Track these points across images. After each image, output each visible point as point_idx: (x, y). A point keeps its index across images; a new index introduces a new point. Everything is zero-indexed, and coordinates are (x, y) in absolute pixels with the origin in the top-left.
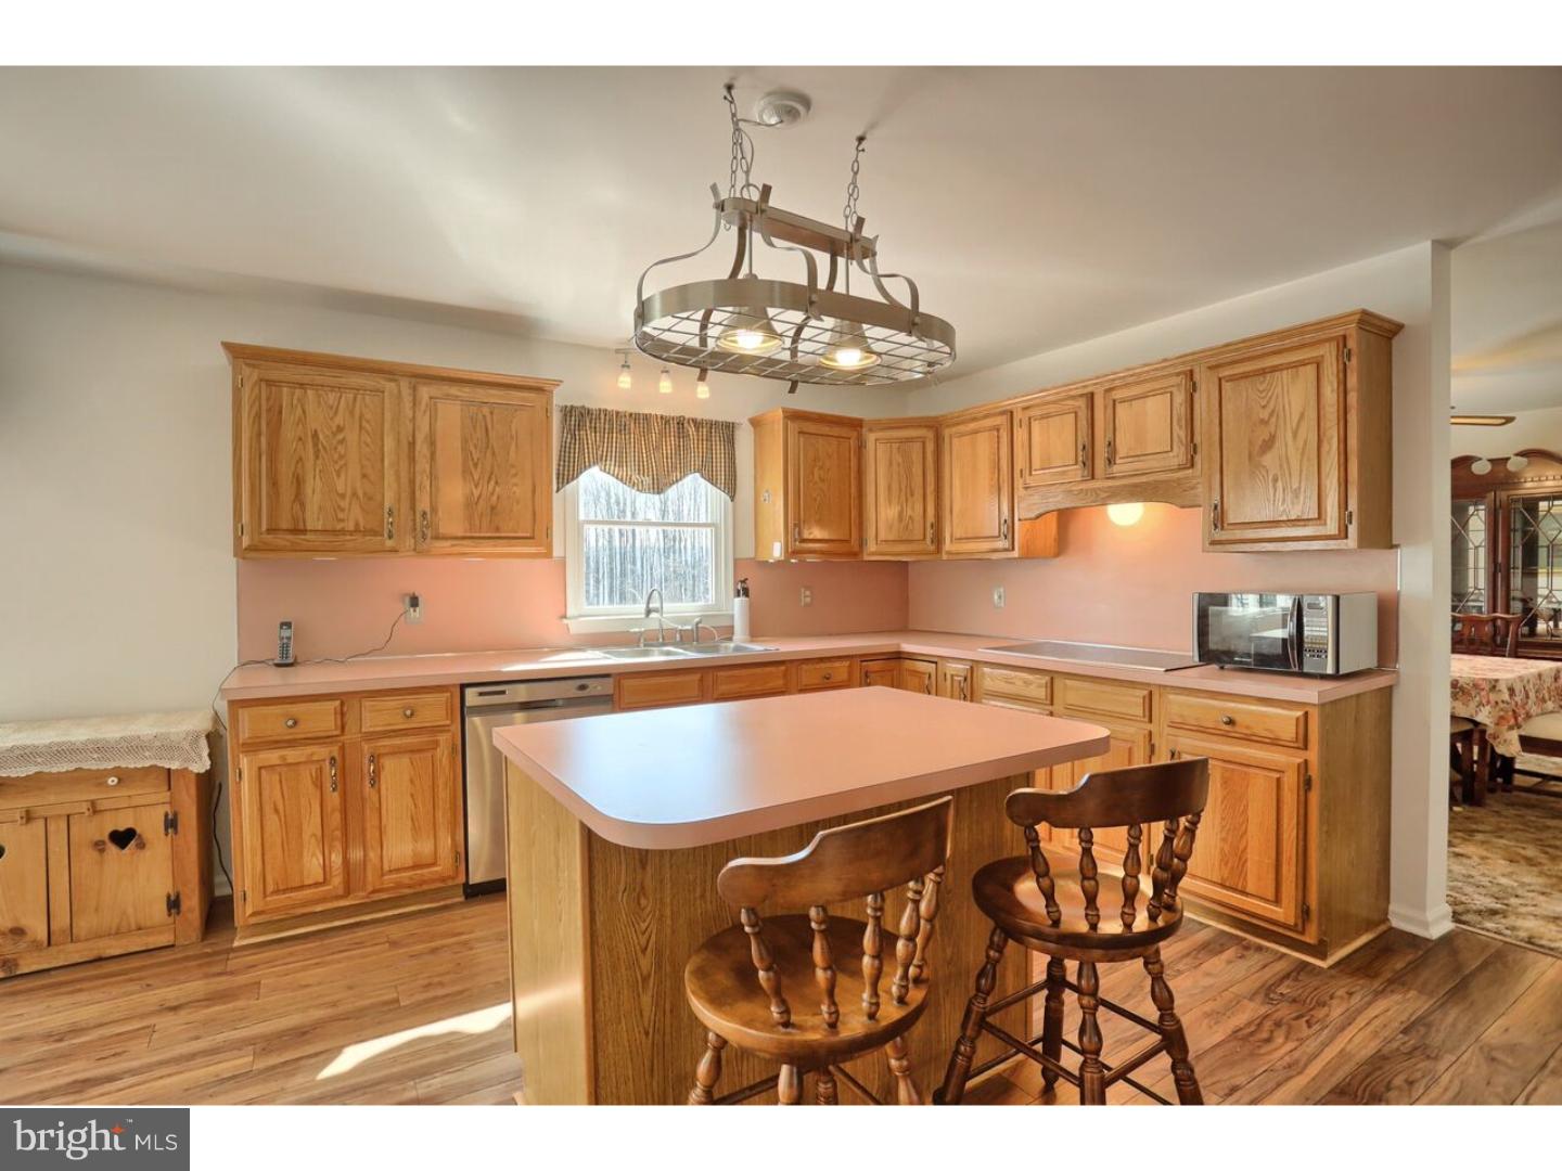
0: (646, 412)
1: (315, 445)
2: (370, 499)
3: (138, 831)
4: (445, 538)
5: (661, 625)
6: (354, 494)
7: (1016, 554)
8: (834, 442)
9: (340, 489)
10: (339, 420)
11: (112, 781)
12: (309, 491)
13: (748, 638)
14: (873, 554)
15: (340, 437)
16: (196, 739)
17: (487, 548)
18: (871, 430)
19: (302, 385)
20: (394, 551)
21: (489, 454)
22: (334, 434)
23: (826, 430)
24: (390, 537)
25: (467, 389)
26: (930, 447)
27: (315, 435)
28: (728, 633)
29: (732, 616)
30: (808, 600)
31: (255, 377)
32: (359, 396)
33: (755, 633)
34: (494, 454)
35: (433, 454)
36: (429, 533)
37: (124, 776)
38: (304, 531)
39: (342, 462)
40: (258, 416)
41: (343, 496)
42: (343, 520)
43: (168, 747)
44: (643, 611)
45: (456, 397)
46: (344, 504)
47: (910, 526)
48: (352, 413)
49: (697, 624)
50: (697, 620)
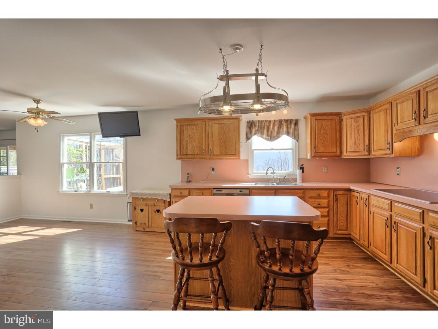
0: (270, 119)
1: (190, 137)
2: (200, 147)
3: (160, 210)
4: (215, 155)
5: (274, 177)
6: (197, 146)
7: (393, 156)
8: (330, 121)
9: (194, 146)
10: (194, 131)
11: (156, 201)
12: (189, 147)
13: (302, 181)
14: (346, 156)
15: (194, 135)
16: (168, 195)
17: (225, 157)
18: (345, 115)
19: (187, 125)
20: (205, 158)
21: (225, 135)
22: (193, 134)
23: (325, 117)
24: (204, 155)
25: (220, 121)
26: (366, 119)
27: (190, 135)
28: (295, 180)
29: (297, 175)
30: (326, 171)
31: (179, 125)
32: (198, 126)
33: (303, 180)
34: (226, 135)
35: (212, 137)
36: (212, 154)
37: (158, 200)
38: (188, 155)
39: (195, 140)
40: (180, 132)
41: (195, 147)
42: (195, 152)
43: (164, 196)
44: (266, 173)
45: (217, 123)
46: (195, 149)
47: (359, 146)
48: (196, 130)
49: (285, 177)
50: (285, 176)
